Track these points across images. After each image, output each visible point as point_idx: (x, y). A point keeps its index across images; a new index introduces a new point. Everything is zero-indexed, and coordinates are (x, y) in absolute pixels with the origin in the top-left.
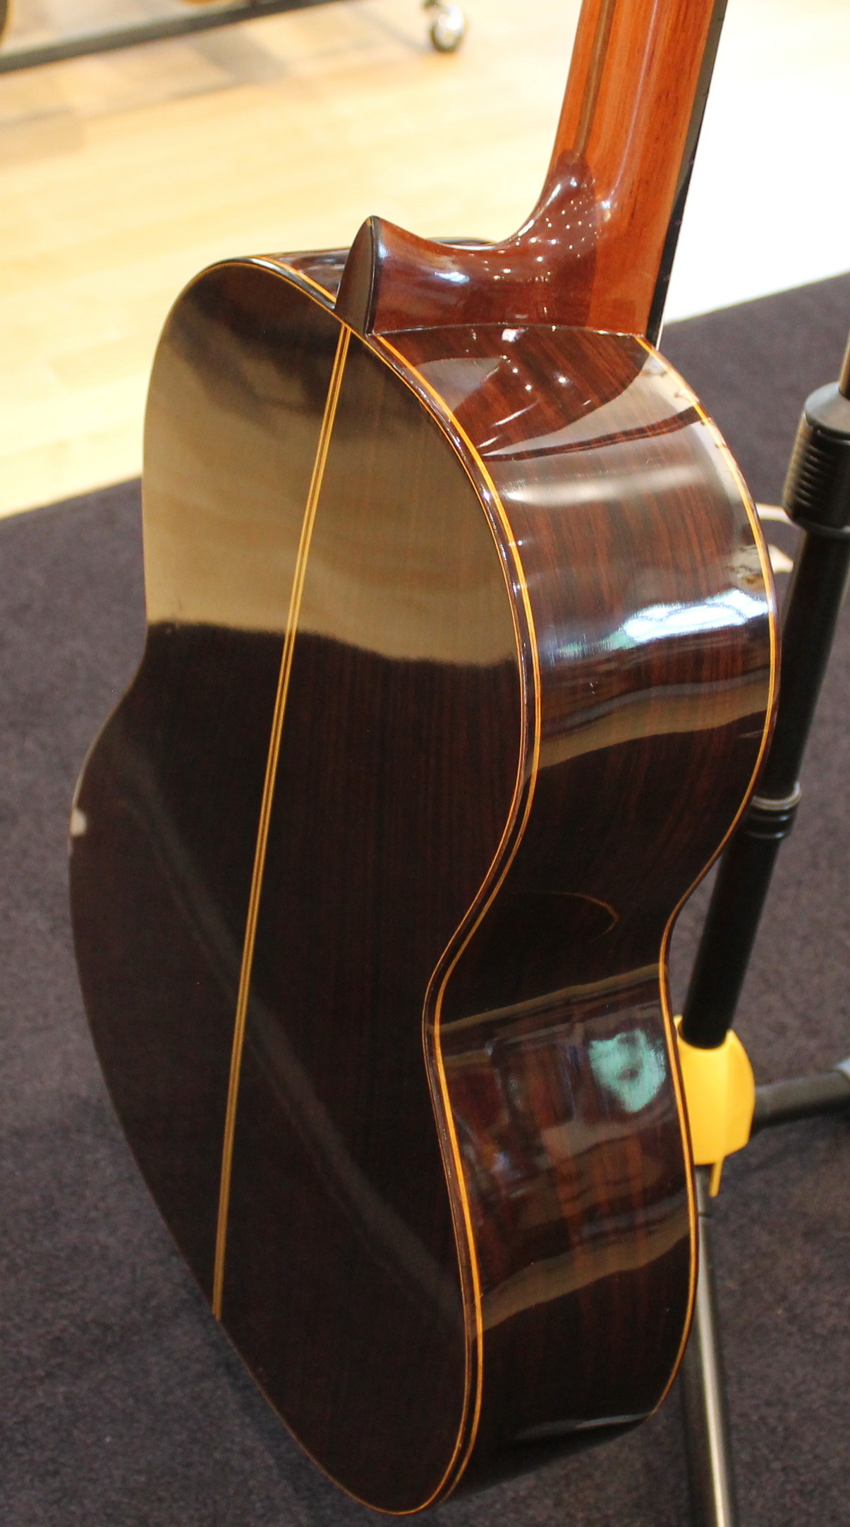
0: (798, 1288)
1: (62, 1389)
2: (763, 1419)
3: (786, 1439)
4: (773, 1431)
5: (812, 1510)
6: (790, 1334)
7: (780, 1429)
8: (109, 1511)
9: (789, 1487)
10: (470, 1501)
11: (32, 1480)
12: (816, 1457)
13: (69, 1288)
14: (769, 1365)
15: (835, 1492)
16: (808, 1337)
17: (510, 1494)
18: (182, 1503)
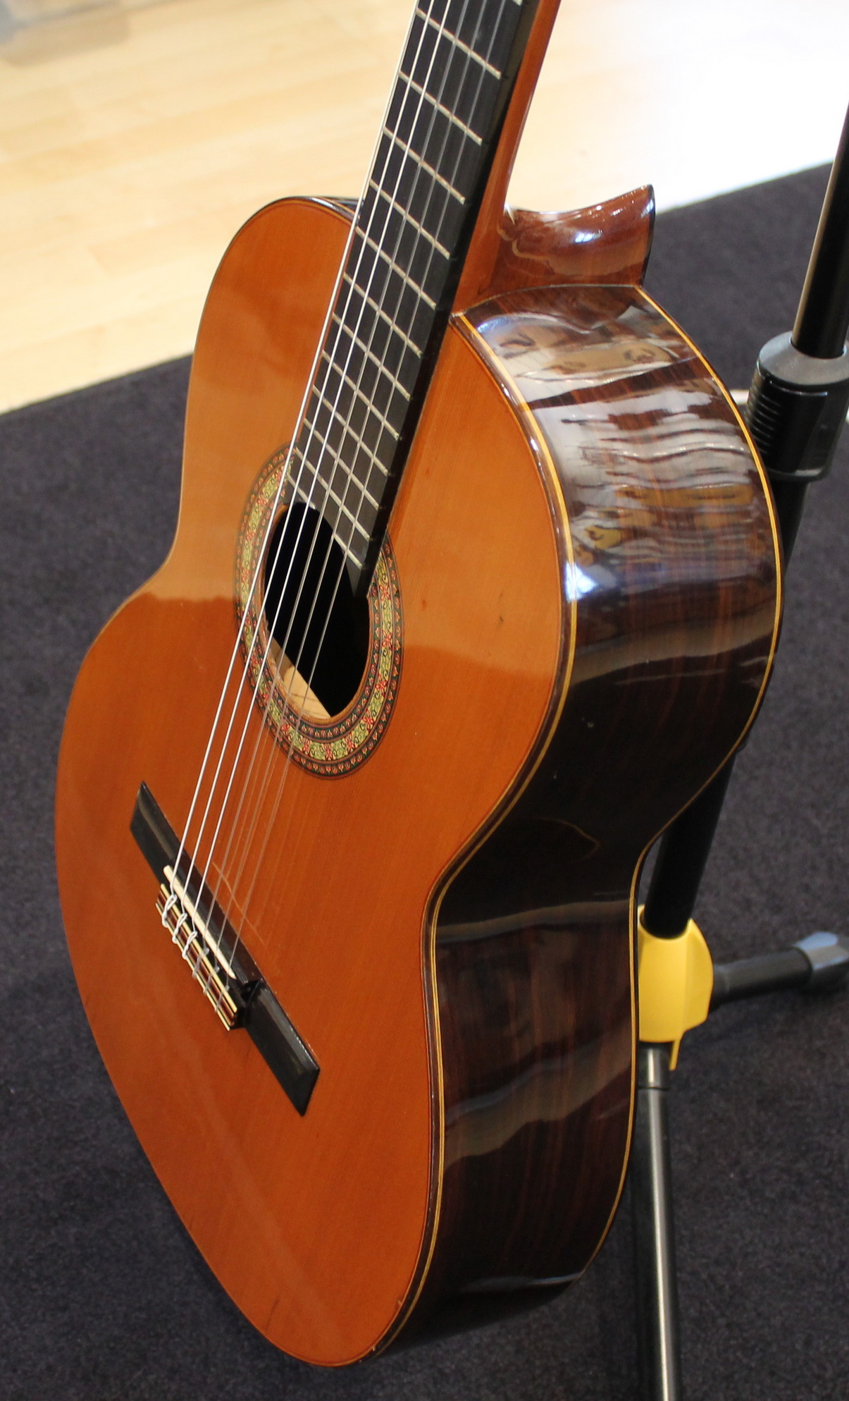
0: (751, 1153)
1: (74, 1230)
2: (712, 1277)
3: (731, 1297)
4: (720, 1289)
5: (753, 1365)
6: (741, 1198)
7: (727, 1287)
8: (112, 1345)
9: (732, 1342)
10: (439, 1346)
11: (44, 1314)
12: (759, 1315)
13: (82, 1136)
14: (720, 1227)
15: (774, 1348)
16: (757, 1200)
17: (475, 1341)
18: (177, 1339)
